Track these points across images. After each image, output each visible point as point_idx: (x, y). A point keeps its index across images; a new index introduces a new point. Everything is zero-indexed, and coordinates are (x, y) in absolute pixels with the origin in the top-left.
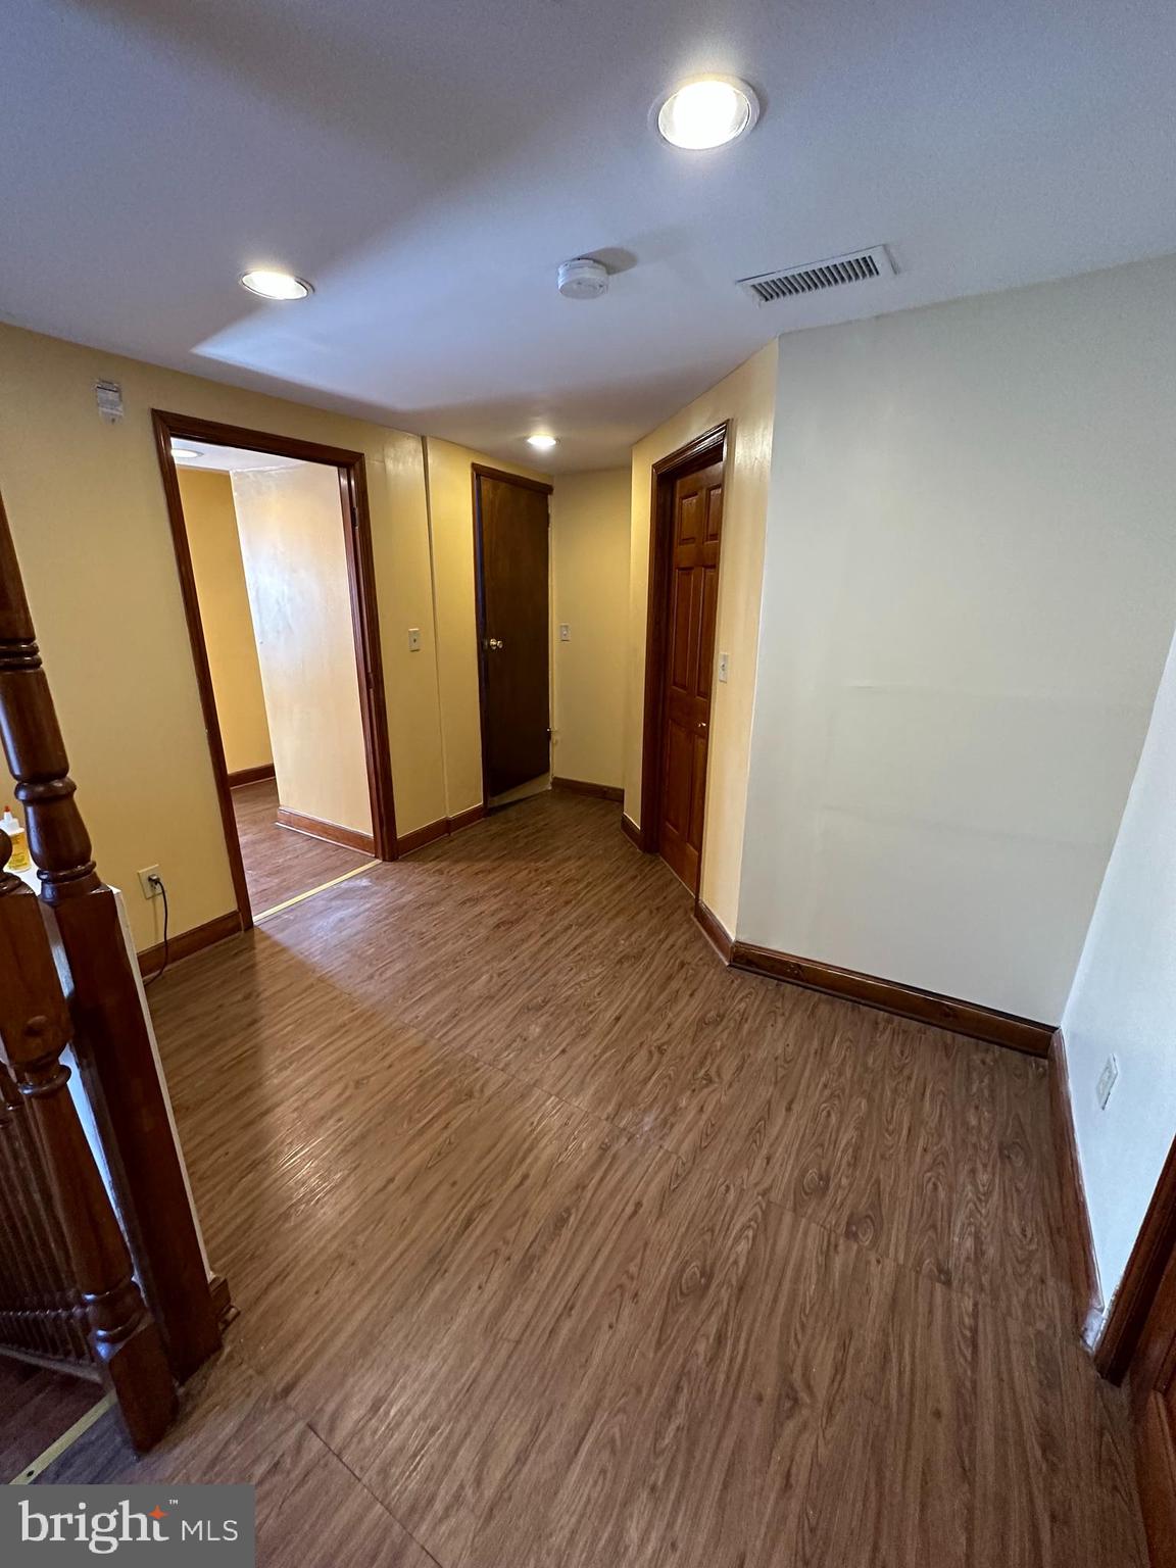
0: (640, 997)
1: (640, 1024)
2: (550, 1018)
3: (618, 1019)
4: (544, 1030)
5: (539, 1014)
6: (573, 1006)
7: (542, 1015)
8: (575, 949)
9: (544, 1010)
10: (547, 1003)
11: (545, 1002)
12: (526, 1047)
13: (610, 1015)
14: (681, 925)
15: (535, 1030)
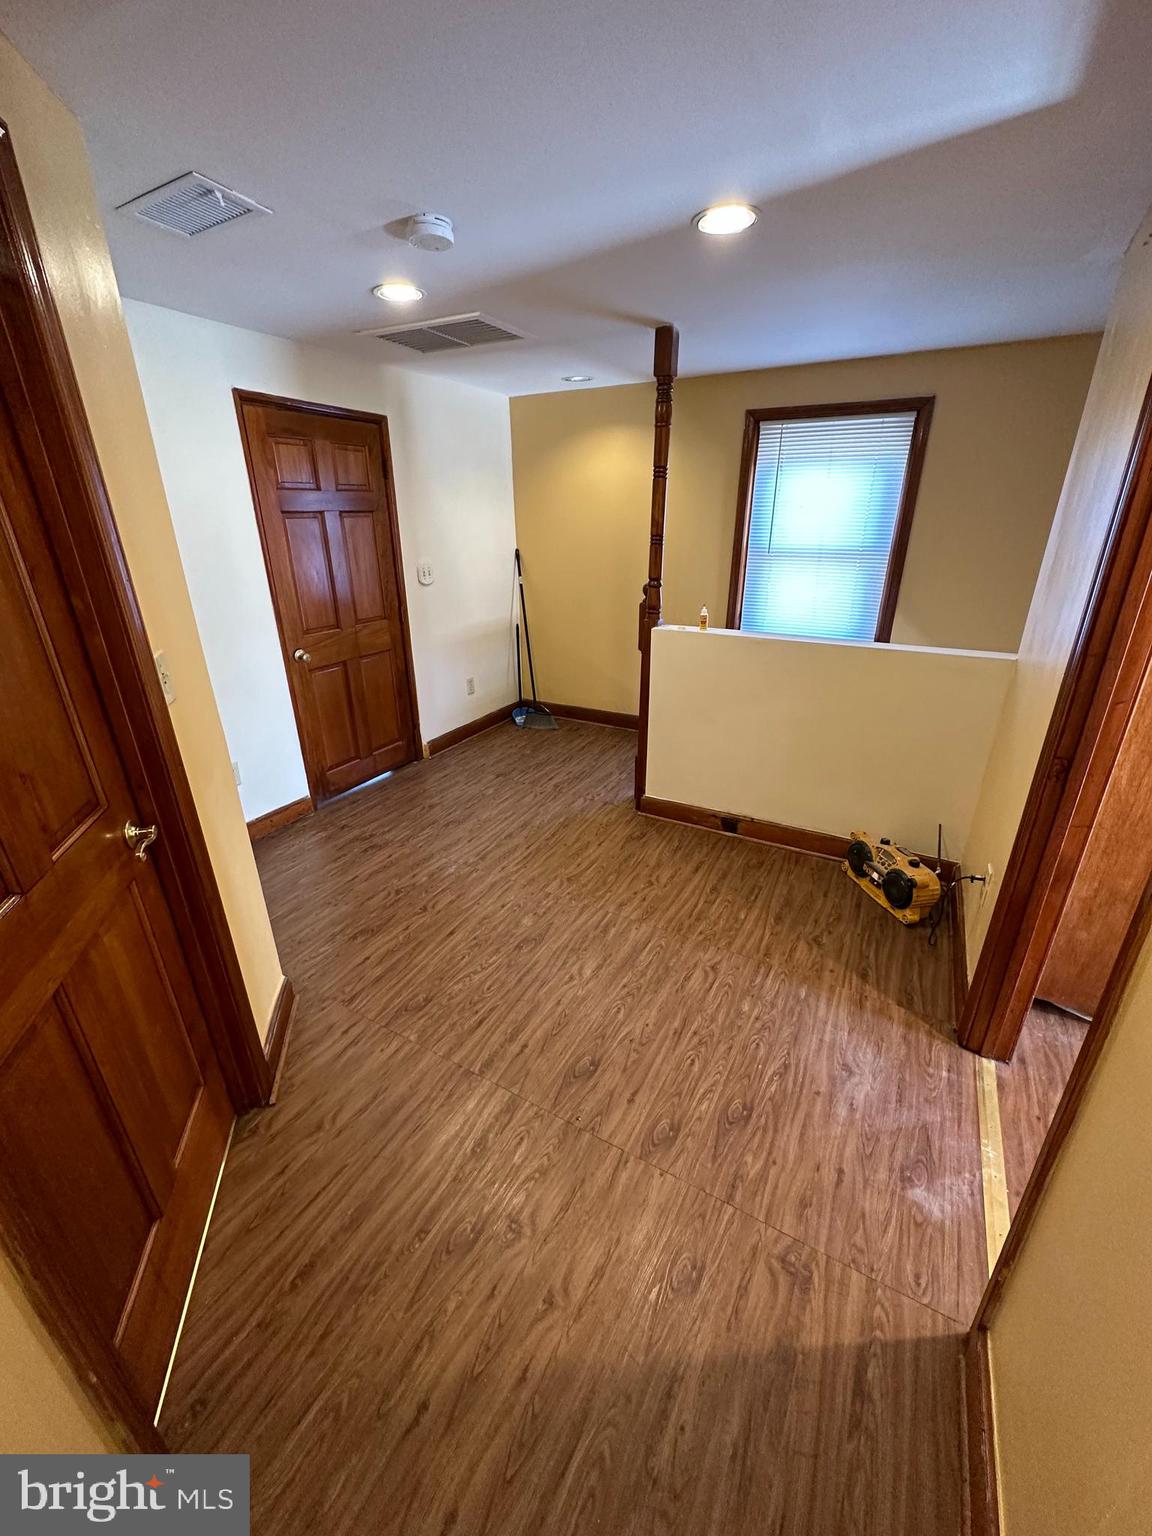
0: (421, 957)
1: (434, 929)
2: (514, 931)
3: (451, 933)
4: (519, 922)
5: (524, 936)
6: (491, 944)
7: (522, 934)
8: (481, 1023)
9: (520, 939)
10: (517, 946)
11: (519, 947)
12: (534, 909)
13: (458, 937)
14: (303, 1083)
15: (527, 921)
